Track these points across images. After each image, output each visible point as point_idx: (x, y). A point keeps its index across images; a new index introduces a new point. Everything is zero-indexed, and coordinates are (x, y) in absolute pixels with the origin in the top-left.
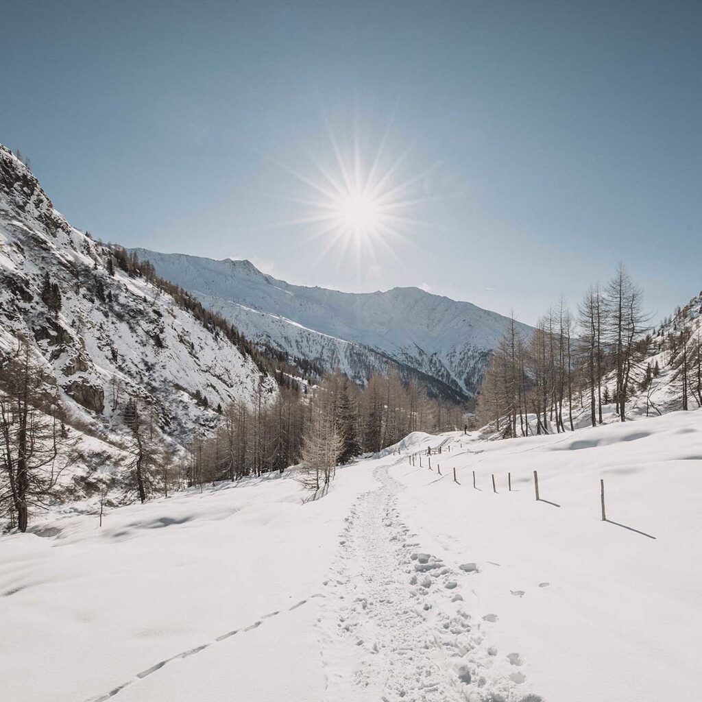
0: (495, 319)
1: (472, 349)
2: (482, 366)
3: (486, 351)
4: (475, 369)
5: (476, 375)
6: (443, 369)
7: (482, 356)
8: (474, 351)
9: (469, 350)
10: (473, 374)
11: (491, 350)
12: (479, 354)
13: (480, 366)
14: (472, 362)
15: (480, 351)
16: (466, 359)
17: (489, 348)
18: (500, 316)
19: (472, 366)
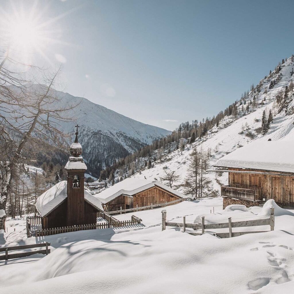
0: (103, 110)
1: (86, 129)
2: (94, 141)
3: (96, 131)
4: (88, 143)
5: (89, 147)
6: (64, 143)
7: (93, 135)
8: (88, 131)
9: (84, 130)
10: (87, 147)
11: (100, 131)
12: (92, 133)
13: (92, 141)
14: (86, 139)
15: (92, 131)
16: (82, 136)
17: (98, 129)
18: (106, 109)
19: (86, 141)
